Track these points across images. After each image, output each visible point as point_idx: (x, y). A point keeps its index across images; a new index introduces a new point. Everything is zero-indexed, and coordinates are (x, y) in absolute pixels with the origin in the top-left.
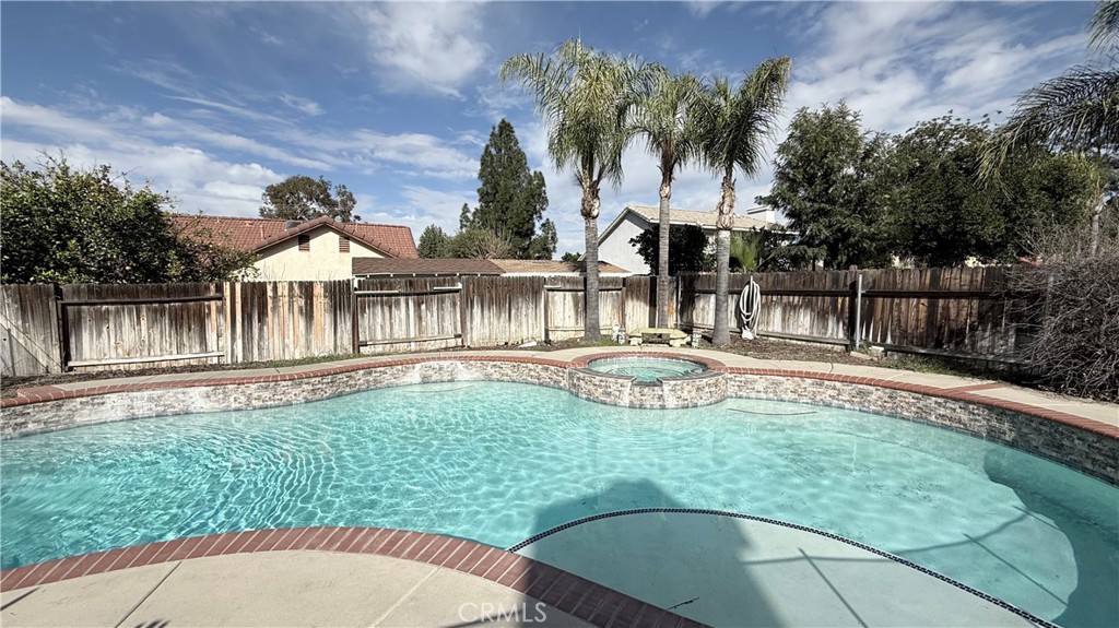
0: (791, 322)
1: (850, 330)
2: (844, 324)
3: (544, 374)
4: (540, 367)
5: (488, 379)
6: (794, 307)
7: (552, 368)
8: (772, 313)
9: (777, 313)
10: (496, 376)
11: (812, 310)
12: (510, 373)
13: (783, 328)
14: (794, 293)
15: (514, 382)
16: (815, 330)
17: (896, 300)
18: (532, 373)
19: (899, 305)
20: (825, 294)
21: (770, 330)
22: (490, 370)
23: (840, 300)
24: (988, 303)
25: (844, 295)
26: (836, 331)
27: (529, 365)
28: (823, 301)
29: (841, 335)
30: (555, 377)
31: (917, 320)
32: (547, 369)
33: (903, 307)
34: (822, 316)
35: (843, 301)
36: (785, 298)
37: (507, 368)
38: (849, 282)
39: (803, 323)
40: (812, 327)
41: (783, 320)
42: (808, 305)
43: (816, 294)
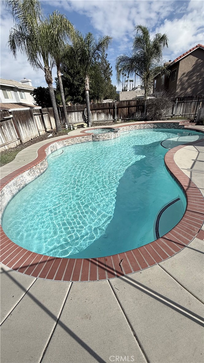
0: (99, 117)
1: (114, 117)
2: (112, 116)
3: (83, 139)
4: (81, 137)
5: (65, 146)
6: (100, 113)
7: (86, 136)
8: (94, 116)
9: (95, 115)
10: (67, 144)
11: (105, 113)
12: (71, 142)
13: (98, 119)
14: (99, 109)
15: (73, 145)
16: (106, 118)
17: (122, 109)
18: (78, 140)
19: (123, 110)
20: (107, 109)
21: (94, 120)
22: (65, 143)
23: (111, 110)
24: (137, 107)
25: (112, 108)
26: (111, 118)
27: (77, 138)
28: (107, 110)
29: (112, 118)
30: (87, 139)
31: (126, 112)
32: (83, 137)
33: (124, 110)
34: (107, 114)
35: (112, 110)
36: (97, 111)
37: (70, 141)
38: (113, 105)
39: (103, 117)
40: (105, 117)
41: (97, 117)
42: (104, 112)
43: (105, 109)
